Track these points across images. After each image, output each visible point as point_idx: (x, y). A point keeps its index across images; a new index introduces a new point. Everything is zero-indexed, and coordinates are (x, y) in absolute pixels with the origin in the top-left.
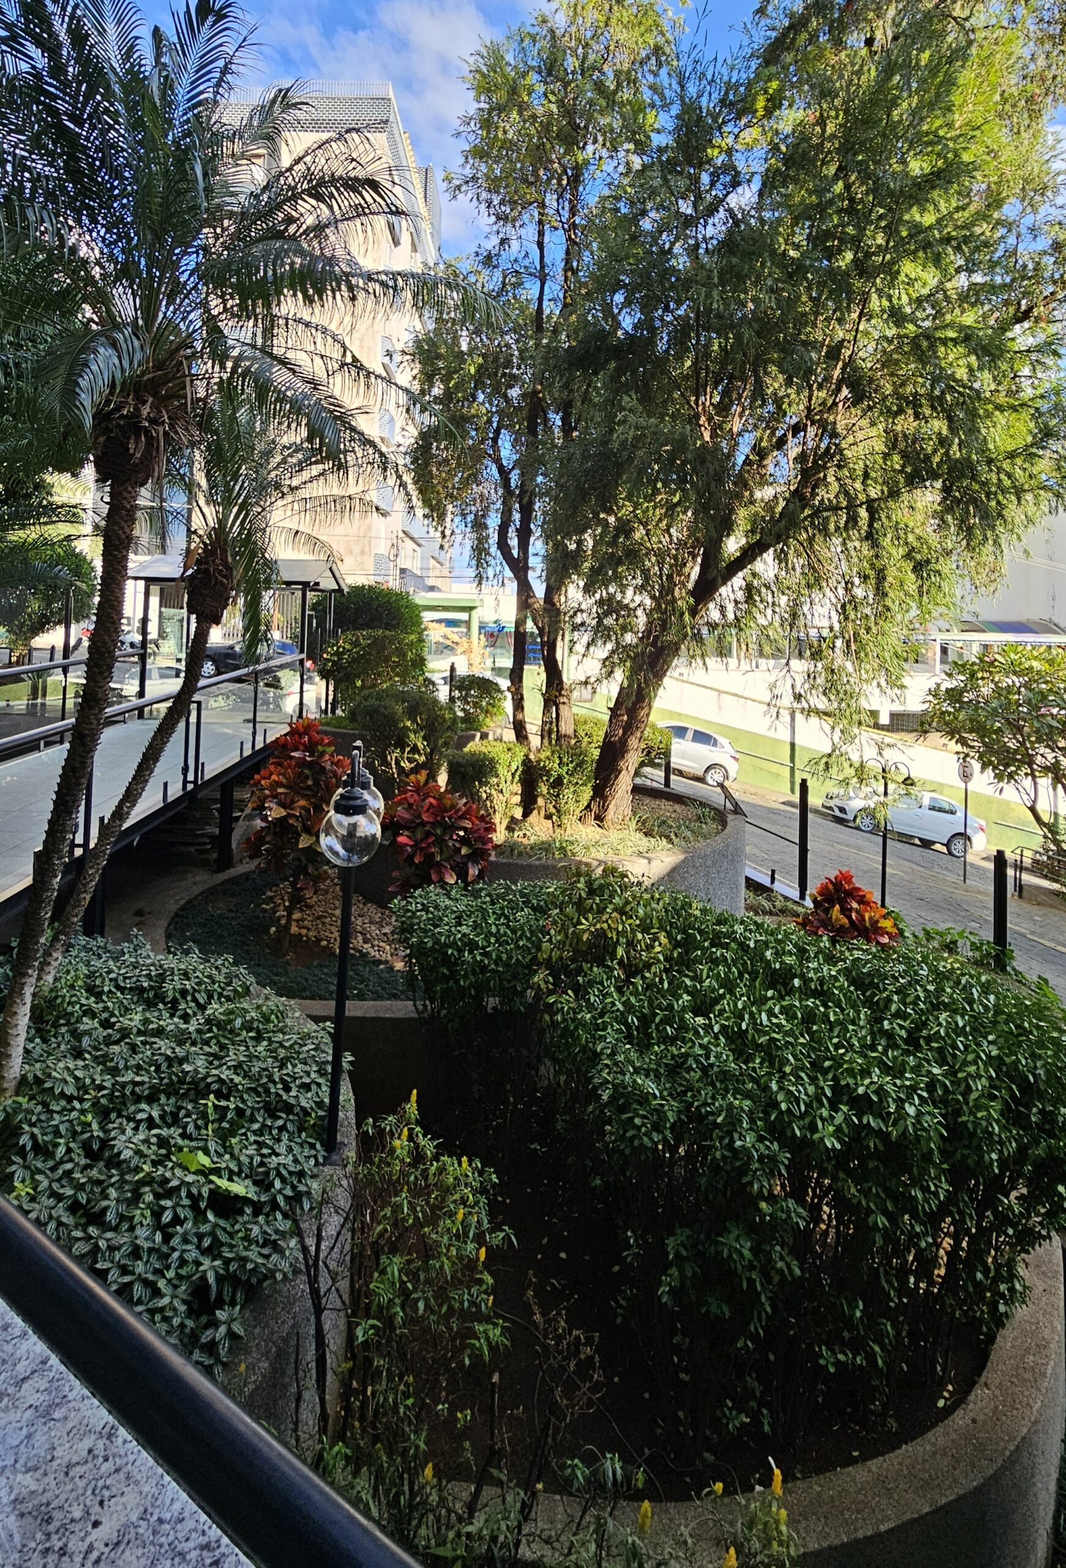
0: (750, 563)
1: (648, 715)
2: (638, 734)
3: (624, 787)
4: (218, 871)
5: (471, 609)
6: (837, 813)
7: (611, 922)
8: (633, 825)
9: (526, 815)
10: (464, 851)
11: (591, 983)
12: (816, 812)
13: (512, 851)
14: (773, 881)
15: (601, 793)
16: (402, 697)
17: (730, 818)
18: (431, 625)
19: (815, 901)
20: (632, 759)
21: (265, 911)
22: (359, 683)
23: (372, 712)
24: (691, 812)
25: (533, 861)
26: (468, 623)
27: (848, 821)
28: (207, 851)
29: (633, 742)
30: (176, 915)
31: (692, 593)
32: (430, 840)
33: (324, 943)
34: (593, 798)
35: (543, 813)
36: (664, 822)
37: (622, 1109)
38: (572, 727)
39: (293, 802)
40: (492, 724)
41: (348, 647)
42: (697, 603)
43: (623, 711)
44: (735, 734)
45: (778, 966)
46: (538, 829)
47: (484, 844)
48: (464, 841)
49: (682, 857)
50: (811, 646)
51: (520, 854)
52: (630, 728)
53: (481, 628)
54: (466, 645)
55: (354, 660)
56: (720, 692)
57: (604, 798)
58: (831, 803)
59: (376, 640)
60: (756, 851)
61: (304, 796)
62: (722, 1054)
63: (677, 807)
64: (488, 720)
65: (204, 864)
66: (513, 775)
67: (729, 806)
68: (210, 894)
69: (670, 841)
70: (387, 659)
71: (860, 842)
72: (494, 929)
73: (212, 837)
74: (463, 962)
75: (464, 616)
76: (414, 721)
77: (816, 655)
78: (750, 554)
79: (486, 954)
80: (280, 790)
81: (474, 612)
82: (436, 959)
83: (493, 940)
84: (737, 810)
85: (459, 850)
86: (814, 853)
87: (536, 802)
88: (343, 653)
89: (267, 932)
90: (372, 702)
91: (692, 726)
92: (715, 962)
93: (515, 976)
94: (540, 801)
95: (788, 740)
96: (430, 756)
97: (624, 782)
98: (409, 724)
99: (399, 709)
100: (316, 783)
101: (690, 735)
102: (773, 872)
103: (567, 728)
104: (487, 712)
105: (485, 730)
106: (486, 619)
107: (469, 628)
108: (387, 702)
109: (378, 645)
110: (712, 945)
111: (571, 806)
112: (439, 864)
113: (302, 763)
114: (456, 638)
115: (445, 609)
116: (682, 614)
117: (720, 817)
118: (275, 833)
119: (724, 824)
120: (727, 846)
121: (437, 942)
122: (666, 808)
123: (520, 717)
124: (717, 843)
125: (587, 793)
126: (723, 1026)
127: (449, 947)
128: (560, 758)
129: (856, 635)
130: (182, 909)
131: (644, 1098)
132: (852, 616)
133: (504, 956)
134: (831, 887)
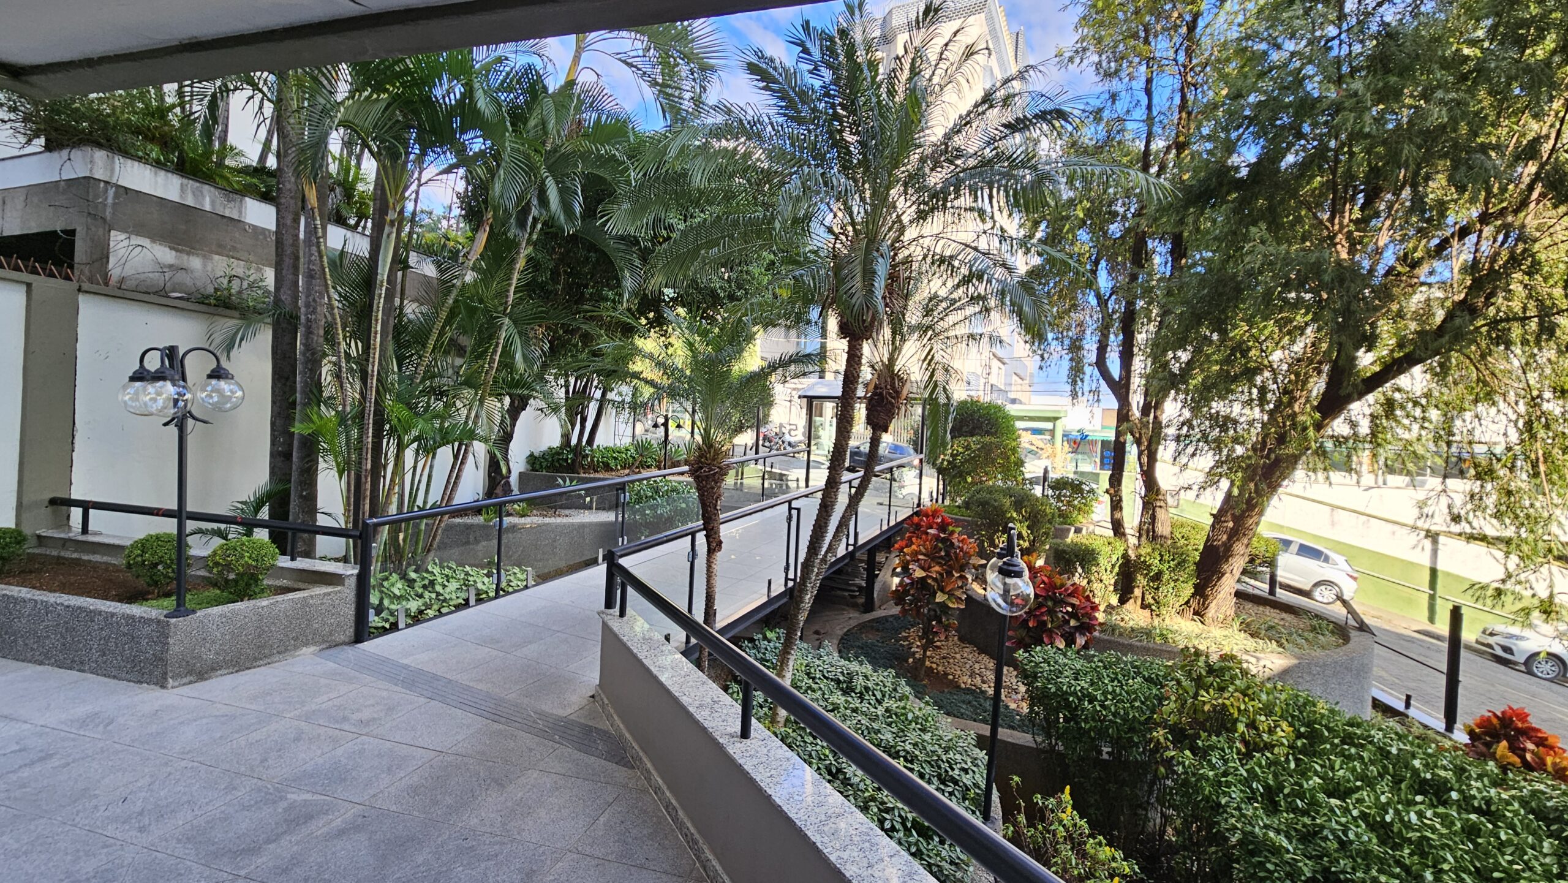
0: (1393, 378)
1: (1257, 524)
2: (1246, 541)
3: (1227, 589)
4: (865, 612)
5: (1056, 419)
6: (1499, 652)
7: (1231, 700)
8: (1236, 625)
9: (1123, 601)
10: (1073, 623)
11: (1212, 748)
12: (1468, 648)
13: (1113, 630)
14: (1408, 705)
15: (1202, 591)
16: (1008, 492)
17: (1353, 634)
18: (1023, 433)
19: (1471, 733)
20: (1237, 564)
21: (902, 646)
22: (969, 480)
23: (984, 504)
24: (1303, 623)
25: (1134, 641)
26: (1052, 432)
27: (1516, 663)
28: (855, 597)
29: (1239, 548)
30: (842, 638)
31: (1318, 408)
32: (1044, 610)
33: (951, 677)
34: (1193, 595)
35: (1139, 602)
36: (1272, 627)
37: (1252, 853)
38: (1169, 529)
39: (930, 567)
40: (1084, 521)
41: (961, 450)
42: (1324, 417)
43: (1229, 517)
44: (1351, 552)
45: (1428, 776)
46: (1134, 616)
47: (1090, 619)
48: (1072, 615)
49: (1295, 661)
50: (1476, 466)
51: (1121, 635)
52: (1235, 534)
53: (1064, 436)
54: (1050, 451)
55: (967, 461)
56: (1335, 507)
57: (1205, 597)
58: (1491, 640)
59: (984, 446)
60: (1383, 674)
61: (939, 563)
62: (1362, 836)
63: (1284, 615)
64: (1080, 517)
65: (855, 606)
66: (1113, 566)
67: (1352, 622)
68: (863, 627)
69: (1281, 645)
70: (993, 461)
71: (1534, 688)
72: (1110, 689)
73: (860, 588)
74: (1083, 710)
75: (1049, 425)
76: (1019, 512)
77: (1484, 474)
78: (1392, 368)
79: (1103, 706)
80: (921, 557)
81: (1058, 422)
82: (1059, 702)
83: (1109, 697)
84: (1363, 627)
85: (1068, 622)
86: (1466, 688)
87: (1132, 592)
88: (957, 455)
89: (907, 661)
90: (984, 495)
91: (1298, 540)
92: (1350, 758)
93: (1132, 730)
94: (1137, 592)
95: (1427, 563)
96: (1033, 543)
97: (1228, 585)
98: (1015, 515)
99: (1007, 502)
100: (948, 554)
101: (1294, 548)
102: (1408, 698)
103: (1162, 528)
104: (1080, 509)
105: (1078, 525)
106: (1068, 428)
107: (1053, 436)
108: (995, 496)
109: (987, 449)
110: (1343, 742)
111: (1171, 599)
112: (1050, 631)
113: (937, 538)
114: (1041, 445)
115: (1031, 419)
116: (1305, 429)
117: (1341, 632)
118: (917, 588)
119: (1346, 639)
120: (1352, 659)
121: (1059, 689)
122: (1272, 616)
123: (1117, 515)
124: (1340, 654)
125: (1188, 590)
126: (1362, 812)
127: (1071, 694)
128: (1162, 556)
129: (1547, 456)
130: (845, 634)
131: (1277, 850)
132: (1542, 434)
133: (1122, 712)
134: (1495, 721)
